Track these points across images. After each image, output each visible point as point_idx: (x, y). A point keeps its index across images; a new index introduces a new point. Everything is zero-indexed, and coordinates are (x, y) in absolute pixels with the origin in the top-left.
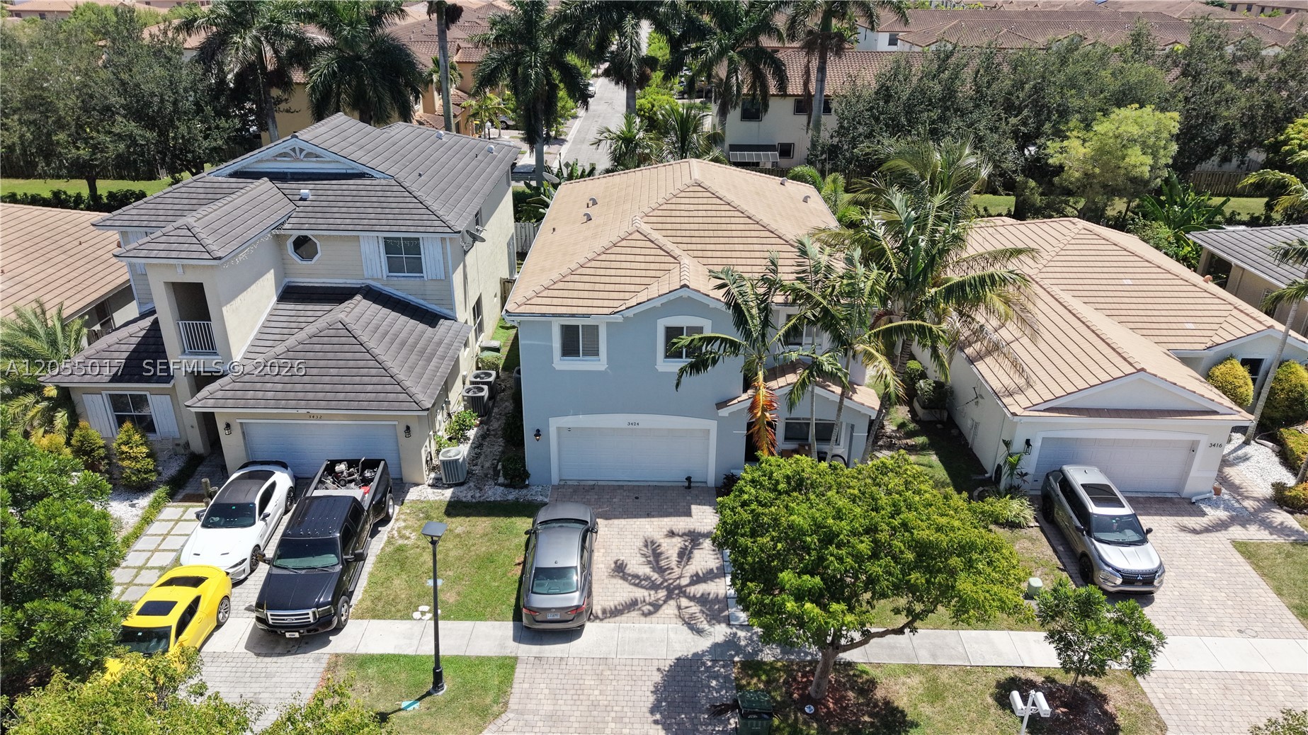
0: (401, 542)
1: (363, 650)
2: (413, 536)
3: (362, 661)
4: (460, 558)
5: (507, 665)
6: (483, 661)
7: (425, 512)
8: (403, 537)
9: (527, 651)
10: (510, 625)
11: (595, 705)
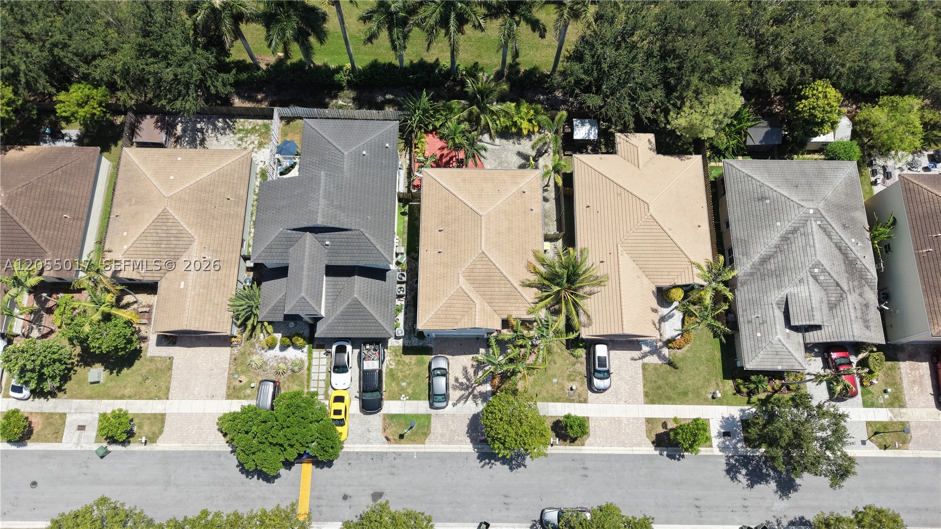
0: (391, 367)
1: (390, 412)
2: (393, 364)
3: (392, 417)
4: (409, 374)
5: (428, 417)
6: (423, 415)
7: (395, 351)
8: (390, 364)
9: (433, 412)
10: (428, 402)
11: (452, 431)
